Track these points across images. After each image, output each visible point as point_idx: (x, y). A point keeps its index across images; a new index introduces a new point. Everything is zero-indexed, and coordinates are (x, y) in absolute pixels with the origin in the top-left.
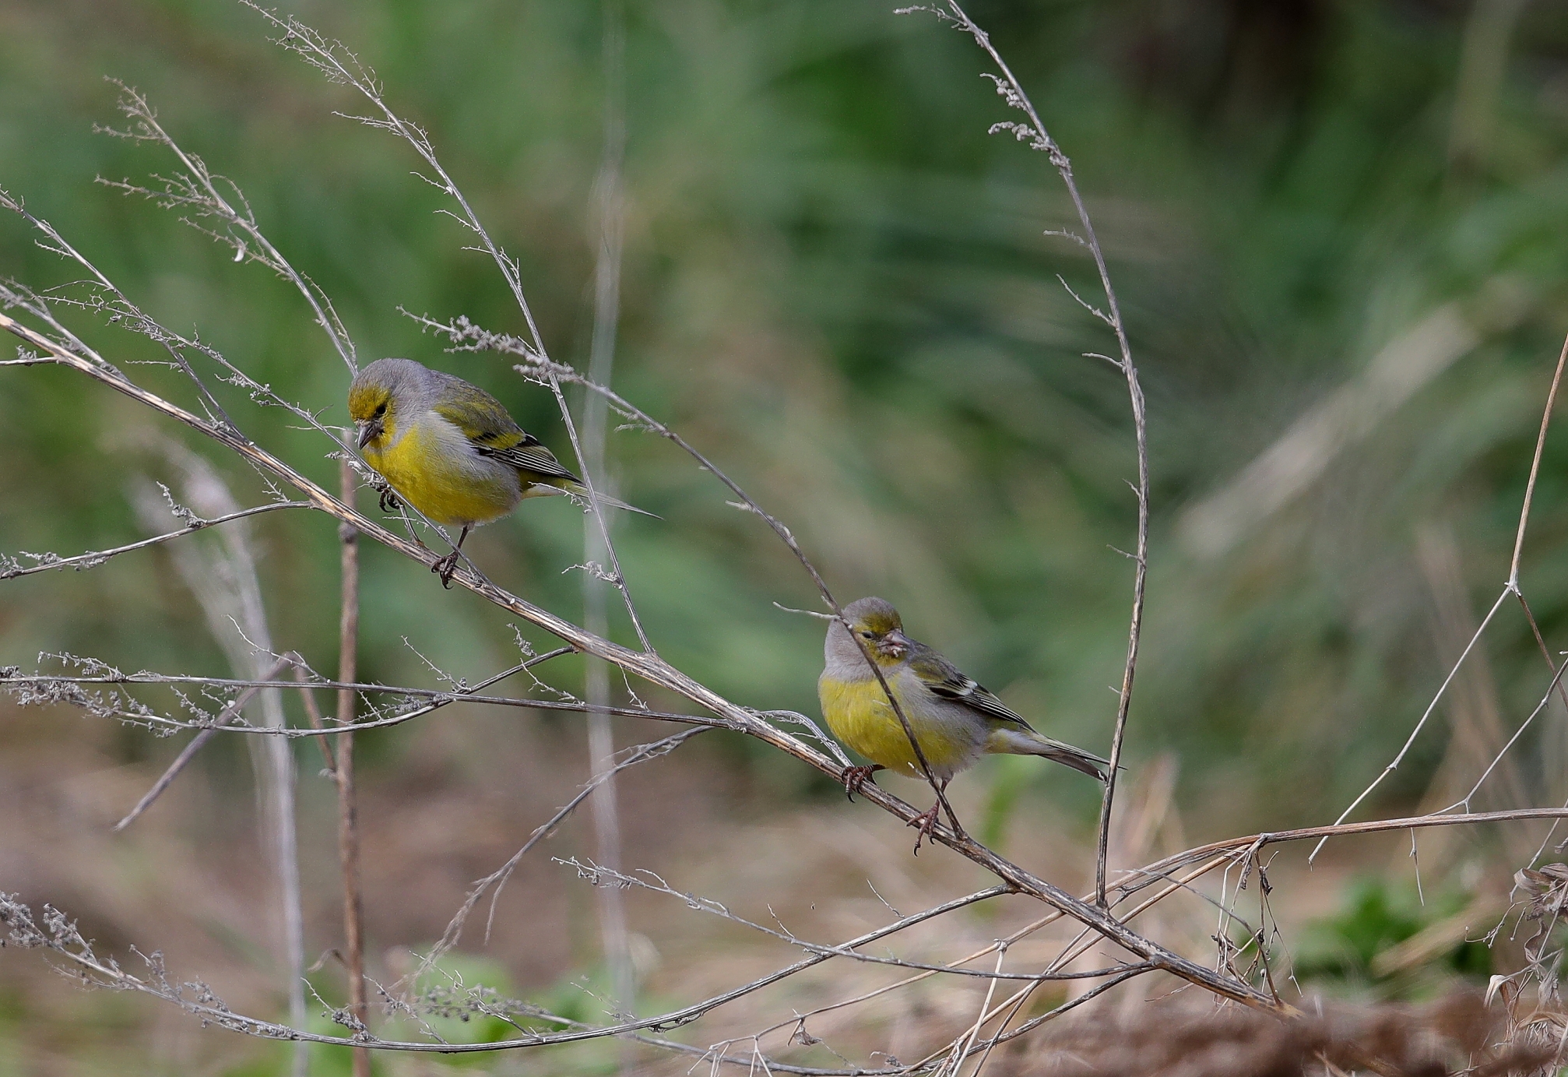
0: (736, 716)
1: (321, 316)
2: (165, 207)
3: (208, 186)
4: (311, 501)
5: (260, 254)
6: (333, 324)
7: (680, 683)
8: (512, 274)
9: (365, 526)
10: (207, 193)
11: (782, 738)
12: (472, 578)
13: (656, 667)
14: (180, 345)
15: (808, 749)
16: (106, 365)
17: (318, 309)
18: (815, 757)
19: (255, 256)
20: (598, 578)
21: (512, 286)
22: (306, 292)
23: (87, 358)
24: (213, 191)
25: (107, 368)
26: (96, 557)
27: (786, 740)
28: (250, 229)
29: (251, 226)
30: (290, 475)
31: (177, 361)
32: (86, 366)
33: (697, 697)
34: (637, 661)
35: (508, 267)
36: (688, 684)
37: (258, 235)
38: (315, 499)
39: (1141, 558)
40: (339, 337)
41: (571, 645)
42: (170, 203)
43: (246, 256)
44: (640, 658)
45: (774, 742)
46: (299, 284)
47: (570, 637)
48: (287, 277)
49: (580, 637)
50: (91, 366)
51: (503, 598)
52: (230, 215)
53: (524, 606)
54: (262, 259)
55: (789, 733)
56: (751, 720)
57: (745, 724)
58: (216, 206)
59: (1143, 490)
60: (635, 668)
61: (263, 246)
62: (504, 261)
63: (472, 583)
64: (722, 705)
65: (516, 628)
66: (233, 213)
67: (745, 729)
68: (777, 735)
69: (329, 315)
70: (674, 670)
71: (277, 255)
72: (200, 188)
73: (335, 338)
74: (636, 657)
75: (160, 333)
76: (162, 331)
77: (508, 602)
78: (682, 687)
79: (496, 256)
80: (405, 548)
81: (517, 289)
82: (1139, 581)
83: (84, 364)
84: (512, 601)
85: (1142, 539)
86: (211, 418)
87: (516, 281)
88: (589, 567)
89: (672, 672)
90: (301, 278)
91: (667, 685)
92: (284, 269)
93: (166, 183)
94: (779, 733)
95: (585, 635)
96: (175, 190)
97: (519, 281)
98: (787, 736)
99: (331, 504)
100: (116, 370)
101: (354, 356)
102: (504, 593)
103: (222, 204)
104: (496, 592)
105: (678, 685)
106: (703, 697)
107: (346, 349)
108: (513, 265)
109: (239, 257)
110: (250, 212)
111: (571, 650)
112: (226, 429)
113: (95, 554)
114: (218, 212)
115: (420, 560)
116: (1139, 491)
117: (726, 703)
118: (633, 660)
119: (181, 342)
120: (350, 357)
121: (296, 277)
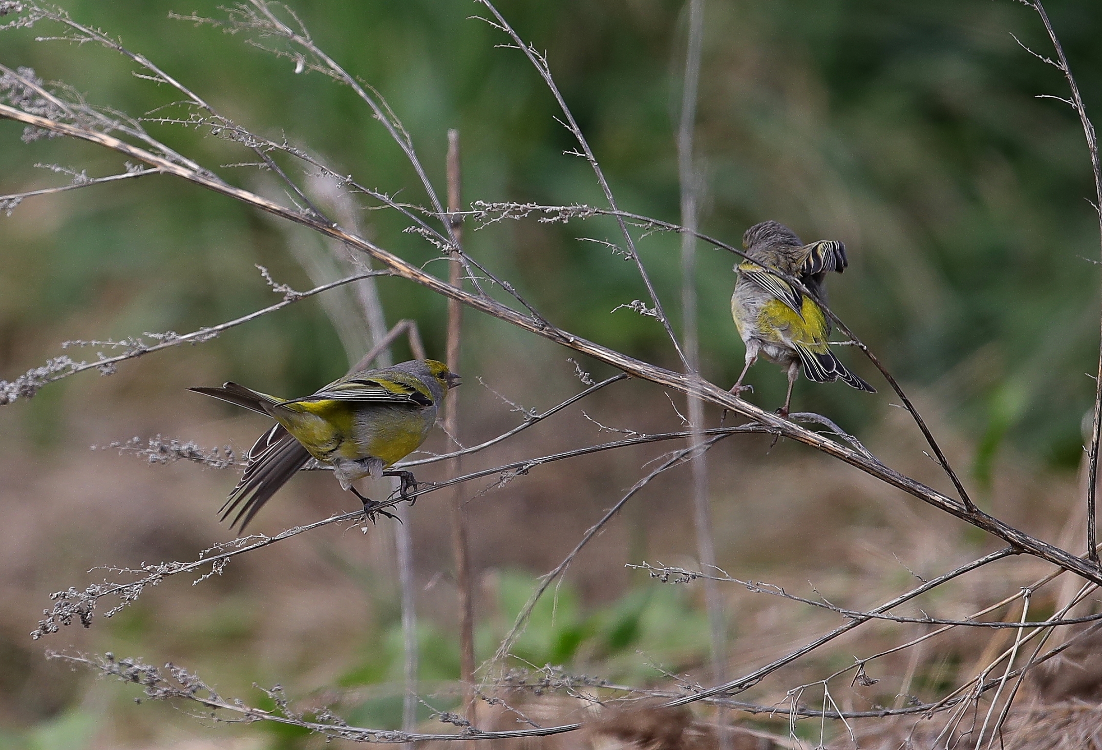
0: (771, 422)
1: (377, 112)
3: (266, 11)
4: (391, 269)
5: (317, 65)
6: (388, 117)
7: (720, 397)
8: (541, 63)
10: (265, 17)
11: (813, 437)
12: (535, 323)
14: (270, 149)
16: (202, 170)
17: (373, 106)
18: (842, 451)
19: (312, 67)
20: (643, 314)
21: (542, 74)
22: (361, 93)
23: (185, 166)
24: (270, 16)
25: (203, 173)
26: (209, 333)
28: (306, 44)
29: (307, 41)
30: (370, 249)
31: (265, 161)
32: (185, 173)
35: (537, 58)
37: (314, 49)
38: (394, 267)
40: (395, 128)
41: (624, 373)
42: (234, 28)
43: (305, 68)
44: (685, 379)
45: (806, 441)
46: (355, 86)
47: (623, 366)
48: (343, 81)
49: (632, 366)
50: (191, 173)
51: (563, 337)
52: (287, 33)
53: (582, 343)
54: (319, 68)
55: (814, 432)
56: (784, 424)
57: (779, 428)
58: (275, 26)
60: (681, 388)
61: (319, 57)
62: (533, 54)
63: (536, 327)
64: (758, 413)
65: (575, 362)
66: (289, 31)
67: (780, 432)
68: (807, 435)
69: (384, 111)
70: (715, 386)
71: (332, 64)
72: (260, 14)
73: (391, 129)
74: (681, 378)
75: (254, 140)
77: (568, 341)
78: (723, 401)
79: (526, 51)
80: (475, 302)
81: (548, 76)
83: (183, 171)
84: (572, 340)
86: (297, 207)
87: (545, 70)
88: (634, 306)
89: (713, 389)
90: (357, 82)
92: (341, 76)
93: (229, 13)
94: (809, 433)
95: (636, 363)
96: (239, 18)
97: (548, 69)
98: (816, 436)
99: (408, 271)
100: (211, 174)
101: (410, 143)
102: (564, 333)
103: (279, 26)
104: (558, 333)
106: (742, 408)
107: (403, 138)
108: (540, 57)
109: (299, 69)
110: (305, 31)
111: (625, 377)
112: (312, 216)
113: (208, 330)
114: (277, 32)
117: (762, 412)
118: (679, 381)
119: (271, 146)
120: (406, 144)
121: (351, 80)
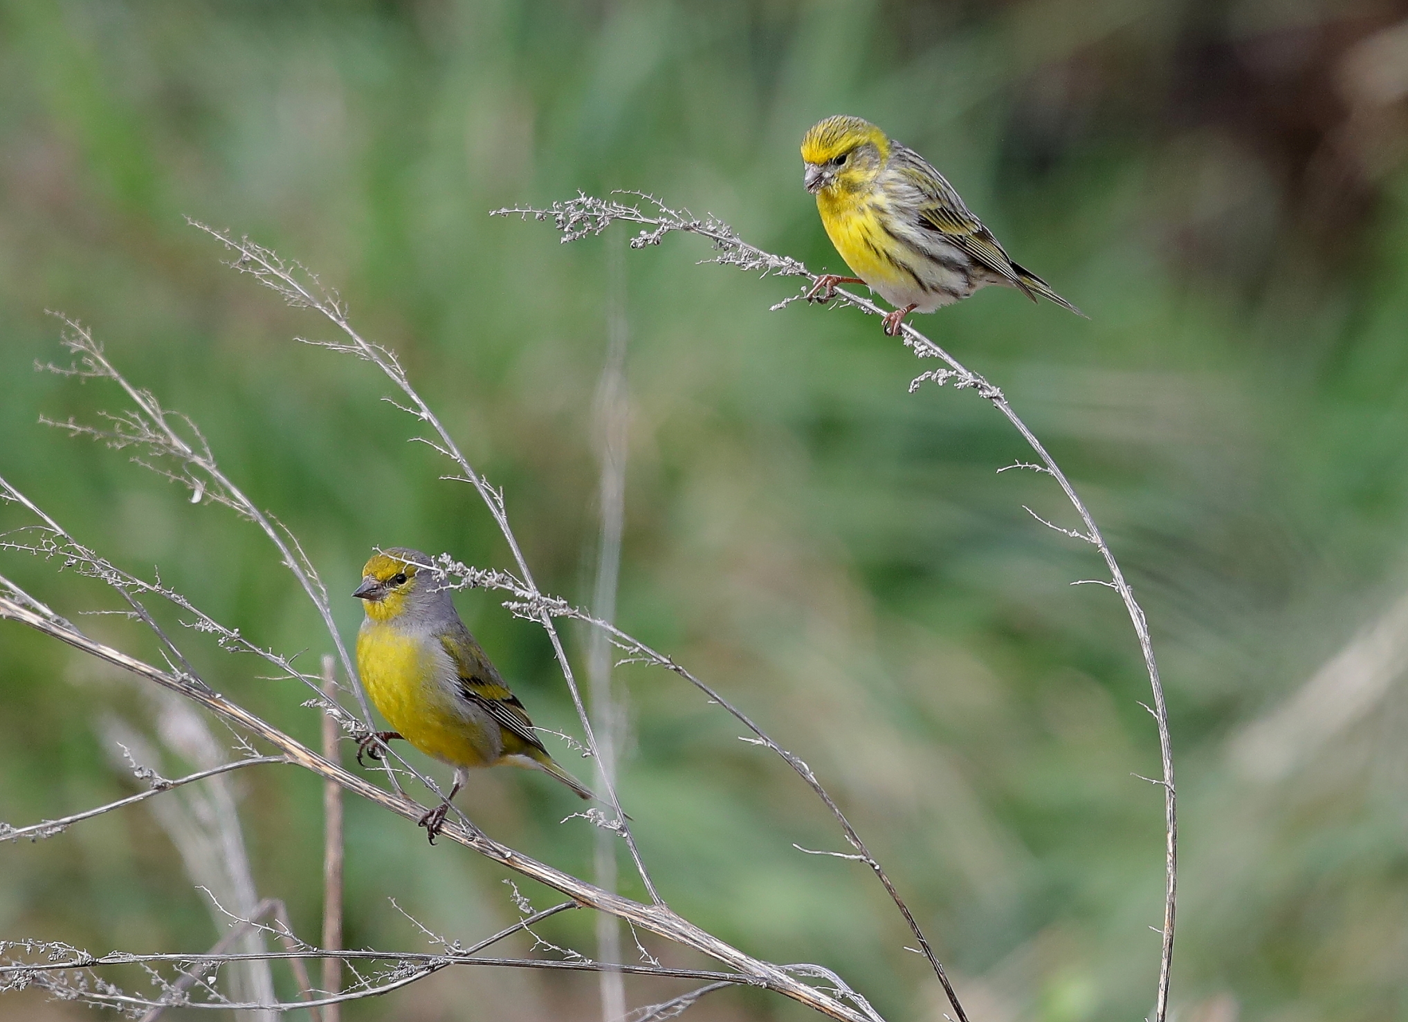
0: (755, 970)
1: (288, 557)
2: (114, 448)
3: (161, 422)
4: (286, 755)
5: (219, 493)
6: (302, 565)
7: (693, 937)
8: (495, 502)
9: (345, 780)
10: (160, 431)
11: (806, 992)
12: (463, 831)
13: (667, 920)
14: (140, 590)
15: (834, 1003)
16: (57, 618)
17: (284, 550)
18: (842, 1011)
19: (213, 497)
20: (600, 826)
21: (495, 515)
22: (270, 532)
23: (36, 611)
24: (167, 429)
25: (57, 621)
26: (53, 826)
27: (809, 994)
28: (207, 467)
29: (209, 464)
30: (260, 727)
31: (136, 610)
32: (35, 620)
33: (711, 951)
34: (646, 915)
35: (491, 496)
36: (701, 937)
37: (216, 474)
38: (290, 753)
39: (1169, 783)
40: (309, 579)
41: (573, 900)
42: (119, 443)
43: (204, 497)
44: (649, 911)
45: (797, 997)
46: (263, 524)
47: (572, 891)
48: (250, 517)
49: (583, 891)
50: (41, 620)
51: (498, 851)
52: (185, 453)
53: (522, 860)
54: (222, 499)
55: (812, 986)
56: (771, 974)
57: (764, 979)
58: (170, 445)
59: (1159, 710)
60: (644, 922)
61: (222, 485)
62: (485, 489)
63: (463, 836)
64: (739, 959)
65: (513, 884)
66: (190, 451)
67: (765, 983)
68: (799, 989)
69: (296, 557)
70: (686, 922)
71: (239, 495)
72: (153, 425)
73: (304, 581)
74: (644, 910)
75: (119, 577)
76: (121, 575)
77: (503, 856)
78: (695, 941)
79: (477, 484)
80: (389, 802)
81: (502, 519)
82: (1169, 808)
83: (32, 617)
84: (508, 855)
85: (1167, 763)
86: (173, 670)
87: (500, 511)
88: (590, 815)
89: (684, 925)
90: (265, 517)
91: (679, 940)
92: (247, 509)
93: (115, 421)
94: (802, 986)
95: (588, 888)
96: (126, 428)
97: (503, 511)
98: (810, 990)
99: (308, 758)
100: (67, 623)
101: (325, 599)
102: (499, 847)
103: (177, 442)
104: (491, 846)
105: (691, 939)
106: (719, 951)
107: (317, 592)
108: (495, 494)
109: (197, 498)
110: (207, 450)
111: (573, 906)
112: (190, 682)
113: (53, 822)
114: (172, 451)
115: (408, 815)
116: (1156, 713)
117: (743, 957)
118: (641, 913)
119: (141, 587)
120: (321, 599)
121: (260, 517)
